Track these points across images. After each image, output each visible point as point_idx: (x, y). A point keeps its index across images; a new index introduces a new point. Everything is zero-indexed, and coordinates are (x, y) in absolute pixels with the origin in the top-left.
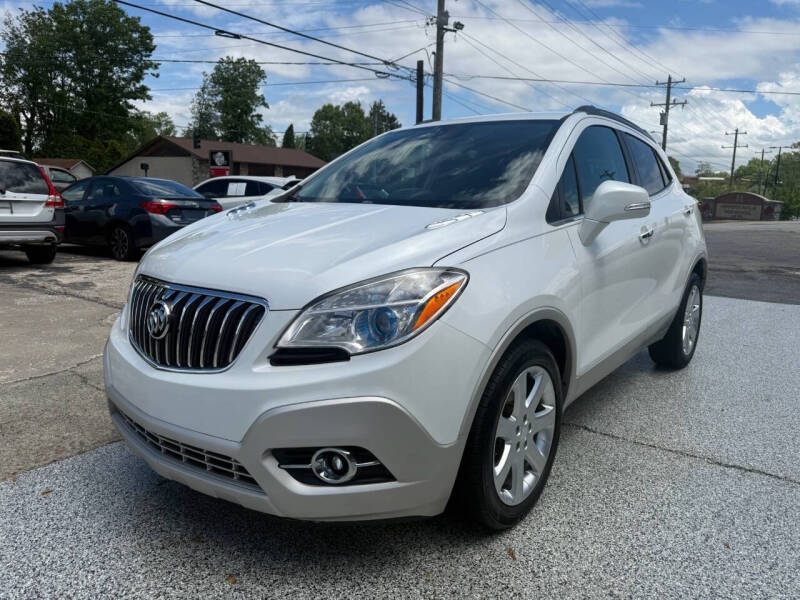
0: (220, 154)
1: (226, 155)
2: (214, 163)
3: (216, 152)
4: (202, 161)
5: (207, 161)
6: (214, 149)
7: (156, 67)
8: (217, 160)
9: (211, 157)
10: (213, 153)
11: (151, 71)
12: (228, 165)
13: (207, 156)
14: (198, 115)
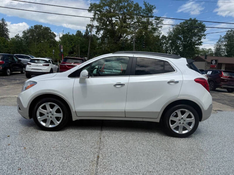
0: (214, 61)
1: (216, 61)
2: (212, 63)
3: (213, 60)
4: (208, 63)
5: (209, 63)
6: (212, 59)
7: (205, 36)
8: (213, 63)
9: (212, 61)
10: (212, 60)
11: (203, 37)
12: (216, 64)
13: (210, 61)
14: (216, 49)
